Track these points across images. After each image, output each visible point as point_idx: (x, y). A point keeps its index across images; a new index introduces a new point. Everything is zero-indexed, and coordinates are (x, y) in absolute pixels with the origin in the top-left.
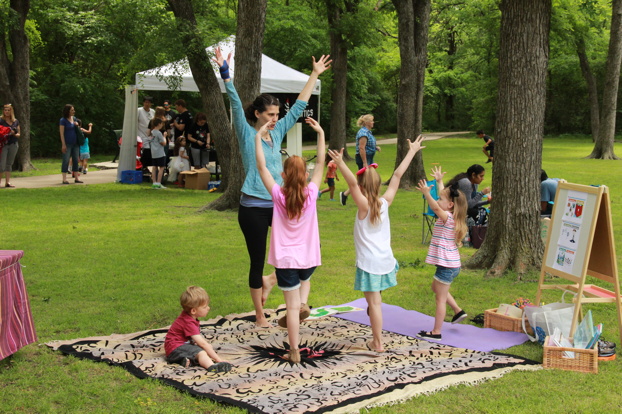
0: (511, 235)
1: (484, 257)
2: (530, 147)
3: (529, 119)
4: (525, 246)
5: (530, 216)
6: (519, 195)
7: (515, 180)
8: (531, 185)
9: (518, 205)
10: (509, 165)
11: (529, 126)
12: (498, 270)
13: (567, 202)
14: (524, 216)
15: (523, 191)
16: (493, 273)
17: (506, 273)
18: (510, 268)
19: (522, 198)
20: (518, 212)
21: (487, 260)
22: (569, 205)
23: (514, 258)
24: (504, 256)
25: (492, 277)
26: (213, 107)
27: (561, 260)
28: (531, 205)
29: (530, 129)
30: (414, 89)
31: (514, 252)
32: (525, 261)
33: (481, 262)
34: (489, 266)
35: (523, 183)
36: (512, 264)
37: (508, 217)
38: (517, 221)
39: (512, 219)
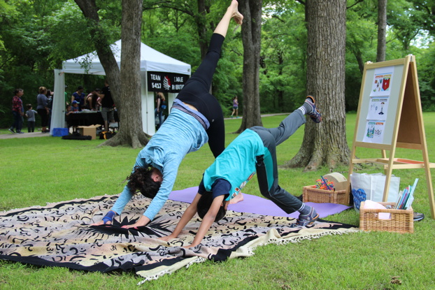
0: (323, 138)
1: (303, 158)
2: (335, 66)
3: (334, 43)
4: (335, 146)
5: (337, 122)
6: (328, 105)
7: (325, 94)
8: (337, 97)
9: (328, 114)
10: (319, 82)
11: (334, 49)
12: (314, 165)
13: (374, 81)
14: (333, 122)
15: (331, 102)
16: (309, 169)
17: (320, 168)
18: (323, 164)
19: (331, 108)
20: (328, 119)
21: (304, 161)
22: (376, 81)
23: (326, 156)
24: (318, 155)
25: (308, 171)
26: (114, 80)
27: (371, 133)
28: (338, 113)
29: (335, 51)
30: (253, 67)
31: (326, 152)
32: (335, 158)
33: (300, 162)
34: (306, 164)
35: (331, 96)
36: (325, 161)
38: (327, 126)
39: (323, 125)
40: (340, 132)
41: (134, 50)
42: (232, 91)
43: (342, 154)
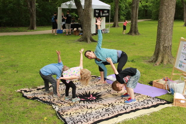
0: (162, 52)
1: (154, 59)
2: (169, 25)
3: (170, 16)
4: (167, 56)
5: (168, 47)
6: (165, 40)
7: (164, 36)
8: (169, 37)
9: (165, 43)
10: (162, 31)
11: (170, 18)
12: (158, 63)
14: (167, 47)
15: (167, 39)
16: (156, 64)
17: (160, 64)
20: (165, 45)
21: (154, 60)
22: (184, 47)
23: (163, 60)
24: (160, 59)
25: (156, 66)
26: (80, 13)
27: (180, 66)
28: (169, 43)
29: (170, 19)
30: (136, 8)
31: (163, 58)
32: (166, 61)
33: (153, 61)
34: (155, 62)
35: (167, 36)
36: (162, 62)
37: (162, 47)
38: (164, 48)
39: (163, 48)
40: (169, 50)
41: (89, 4)
42: (126, 10)
43: (169, 59)
